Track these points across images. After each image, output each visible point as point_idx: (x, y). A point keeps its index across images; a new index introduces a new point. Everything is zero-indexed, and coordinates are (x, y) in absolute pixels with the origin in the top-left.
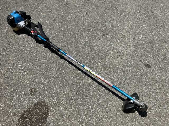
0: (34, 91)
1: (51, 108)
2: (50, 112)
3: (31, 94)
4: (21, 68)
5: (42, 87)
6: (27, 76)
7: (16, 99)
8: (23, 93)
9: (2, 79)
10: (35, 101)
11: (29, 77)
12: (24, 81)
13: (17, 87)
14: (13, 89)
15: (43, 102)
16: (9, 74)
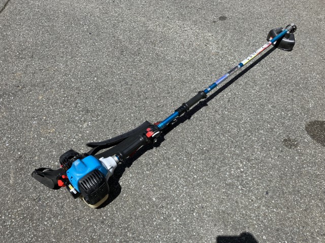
0: (290, 140)
1: (313, 119)
2: (320, 119)
3: (296, 146)
4: (239, 168)
5: (279, 131)
6: (259, 154)
7: (312, 167)
8: (296, 158)
9: (273, 202)
10: (308, 138)
11: (260, 151)
12: (272, 158)
13: (286, 170)
14: (293, 176)
15: (306, 128)
16: (258, 189)
